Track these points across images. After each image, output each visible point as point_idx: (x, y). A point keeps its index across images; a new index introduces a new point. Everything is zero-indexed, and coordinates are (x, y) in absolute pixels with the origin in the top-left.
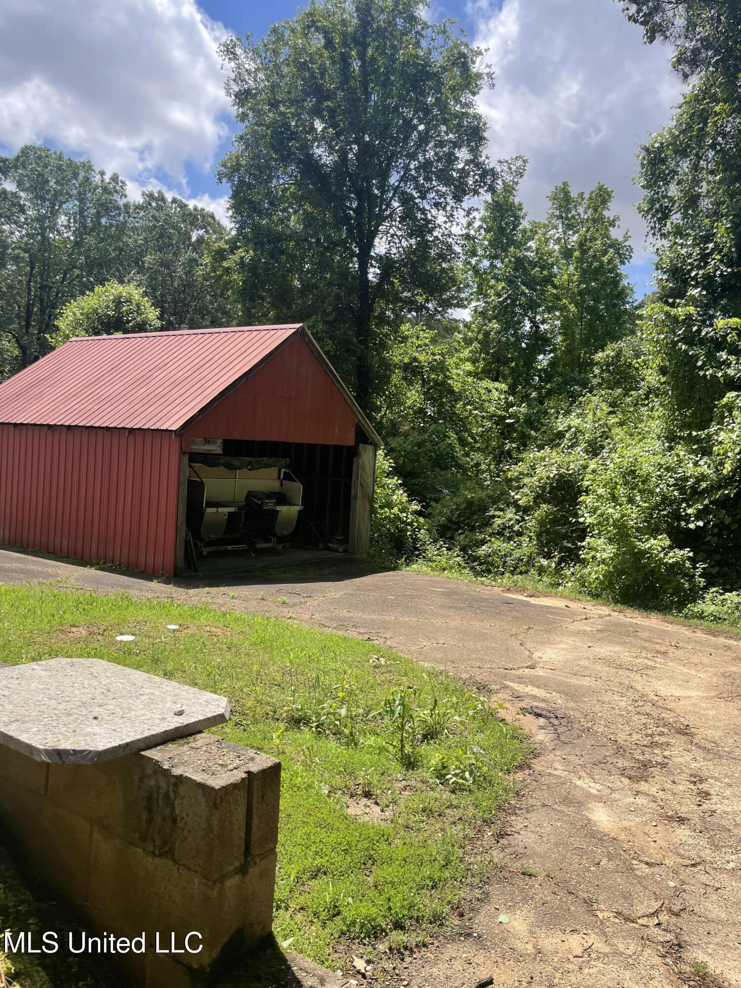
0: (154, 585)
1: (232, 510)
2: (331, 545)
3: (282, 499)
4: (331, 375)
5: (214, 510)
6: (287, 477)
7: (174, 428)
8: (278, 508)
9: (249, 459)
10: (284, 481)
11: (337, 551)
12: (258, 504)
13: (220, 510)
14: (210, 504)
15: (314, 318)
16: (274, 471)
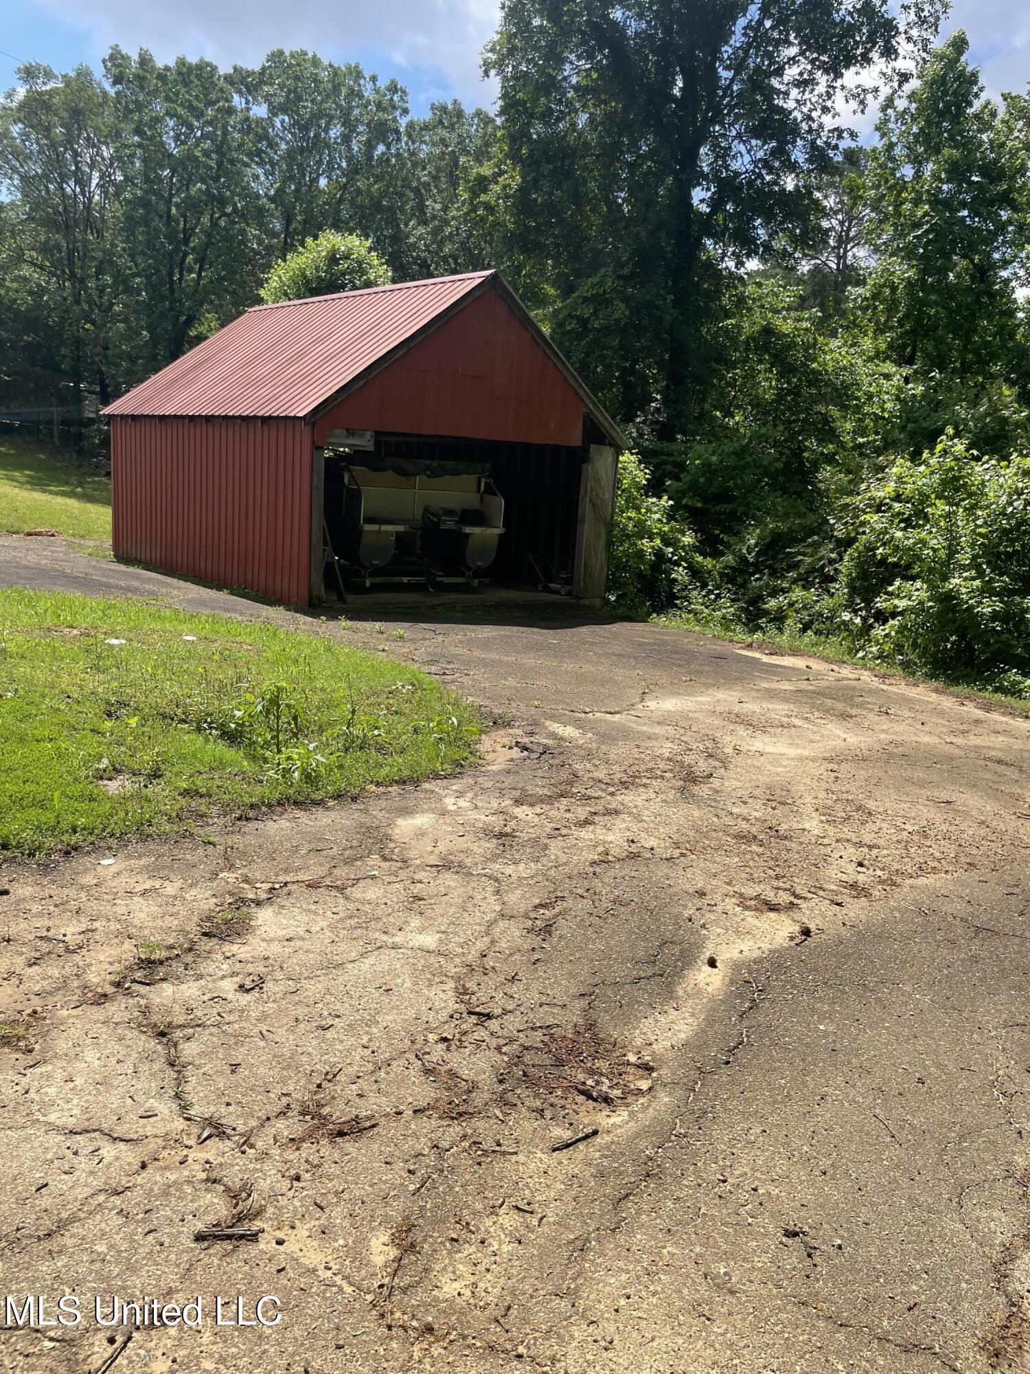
0: (276, 614)
1: (400, 528)
2: (551, 585)
3: (478, 517)
5: (375, 527)
6: (489, 490)
7: (301, 414)
8: (468, 530)
9: (428, 462)
10: (486, 497)
11: (557, 592)
12: (433, 521)
13: (384, 528)
14: (370, 520)
16: (469, 480)
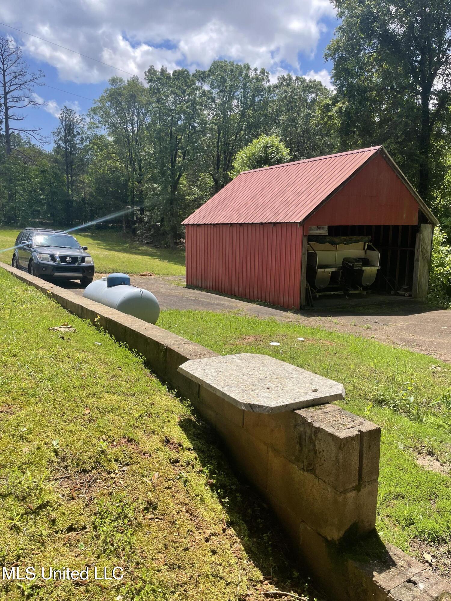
0: (289, 314)
1: (334, 270)
2: (399, 292)
3: (366, 262)
4: (401, 178)
5: (323, 270)
6: (370, 248)
7: (299, 221)
8: (364, 268)
9: (345, 238)
10: (368, 251)
11: (404, 296)
12: (350, 266)
13: (327, 270)
14: (321, 267)
15: (389, 141)
16: (361, 244)
